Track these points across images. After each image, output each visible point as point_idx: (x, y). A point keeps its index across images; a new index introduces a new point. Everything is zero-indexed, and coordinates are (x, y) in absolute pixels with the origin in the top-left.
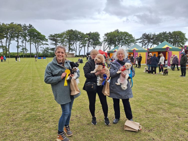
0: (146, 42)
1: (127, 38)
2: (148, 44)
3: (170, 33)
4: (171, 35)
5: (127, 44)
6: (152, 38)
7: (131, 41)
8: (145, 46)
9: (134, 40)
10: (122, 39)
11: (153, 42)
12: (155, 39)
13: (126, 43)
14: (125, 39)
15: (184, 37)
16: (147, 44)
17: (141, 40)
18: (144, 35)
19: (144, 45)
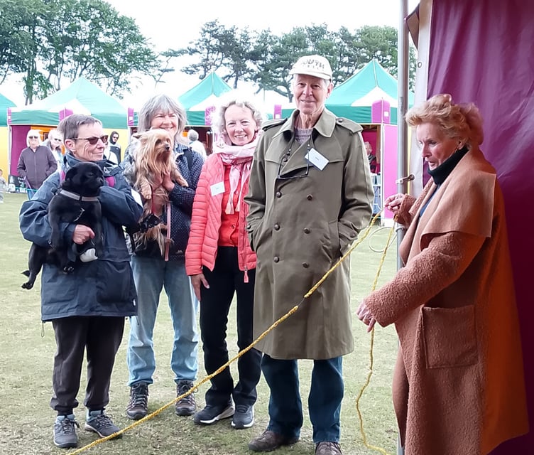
1: (107, 35)
4: (350, 46)
5: (104, 71)
6: (252, 49)
7: (131, 57)
9: (147, 52)
10: (74, 42)
11: (258, 76)
12: (270, 57)
13: (100, 69)
14: (92, 40)
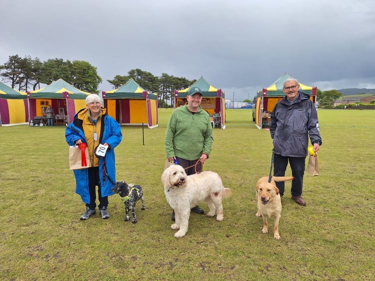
0: (21, 75)
2: (27, 81)
3: (69, 62)
6: (33, 67)
8: (19, 85)
11: (37, 78)
15: (96, 74)
16: (25, 80)
17: (9, 71)
18: (14, 59)
19: (17, 83)
